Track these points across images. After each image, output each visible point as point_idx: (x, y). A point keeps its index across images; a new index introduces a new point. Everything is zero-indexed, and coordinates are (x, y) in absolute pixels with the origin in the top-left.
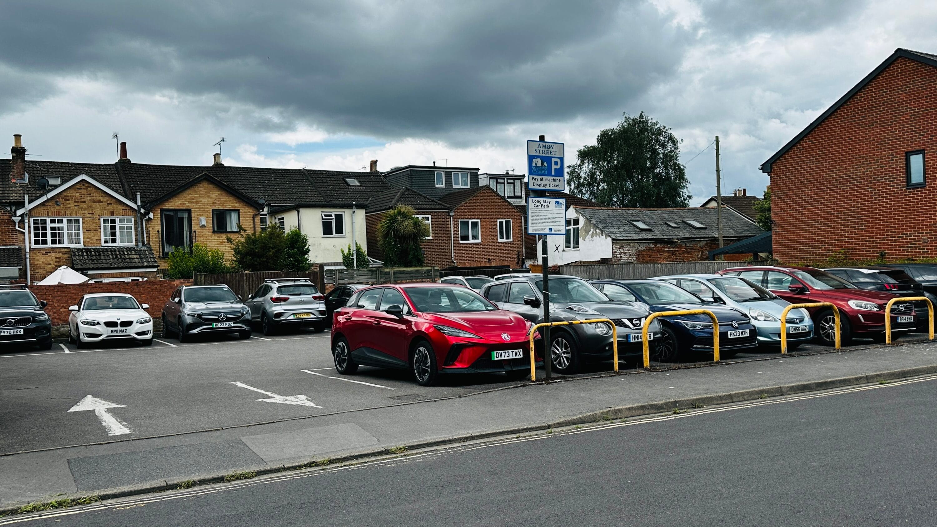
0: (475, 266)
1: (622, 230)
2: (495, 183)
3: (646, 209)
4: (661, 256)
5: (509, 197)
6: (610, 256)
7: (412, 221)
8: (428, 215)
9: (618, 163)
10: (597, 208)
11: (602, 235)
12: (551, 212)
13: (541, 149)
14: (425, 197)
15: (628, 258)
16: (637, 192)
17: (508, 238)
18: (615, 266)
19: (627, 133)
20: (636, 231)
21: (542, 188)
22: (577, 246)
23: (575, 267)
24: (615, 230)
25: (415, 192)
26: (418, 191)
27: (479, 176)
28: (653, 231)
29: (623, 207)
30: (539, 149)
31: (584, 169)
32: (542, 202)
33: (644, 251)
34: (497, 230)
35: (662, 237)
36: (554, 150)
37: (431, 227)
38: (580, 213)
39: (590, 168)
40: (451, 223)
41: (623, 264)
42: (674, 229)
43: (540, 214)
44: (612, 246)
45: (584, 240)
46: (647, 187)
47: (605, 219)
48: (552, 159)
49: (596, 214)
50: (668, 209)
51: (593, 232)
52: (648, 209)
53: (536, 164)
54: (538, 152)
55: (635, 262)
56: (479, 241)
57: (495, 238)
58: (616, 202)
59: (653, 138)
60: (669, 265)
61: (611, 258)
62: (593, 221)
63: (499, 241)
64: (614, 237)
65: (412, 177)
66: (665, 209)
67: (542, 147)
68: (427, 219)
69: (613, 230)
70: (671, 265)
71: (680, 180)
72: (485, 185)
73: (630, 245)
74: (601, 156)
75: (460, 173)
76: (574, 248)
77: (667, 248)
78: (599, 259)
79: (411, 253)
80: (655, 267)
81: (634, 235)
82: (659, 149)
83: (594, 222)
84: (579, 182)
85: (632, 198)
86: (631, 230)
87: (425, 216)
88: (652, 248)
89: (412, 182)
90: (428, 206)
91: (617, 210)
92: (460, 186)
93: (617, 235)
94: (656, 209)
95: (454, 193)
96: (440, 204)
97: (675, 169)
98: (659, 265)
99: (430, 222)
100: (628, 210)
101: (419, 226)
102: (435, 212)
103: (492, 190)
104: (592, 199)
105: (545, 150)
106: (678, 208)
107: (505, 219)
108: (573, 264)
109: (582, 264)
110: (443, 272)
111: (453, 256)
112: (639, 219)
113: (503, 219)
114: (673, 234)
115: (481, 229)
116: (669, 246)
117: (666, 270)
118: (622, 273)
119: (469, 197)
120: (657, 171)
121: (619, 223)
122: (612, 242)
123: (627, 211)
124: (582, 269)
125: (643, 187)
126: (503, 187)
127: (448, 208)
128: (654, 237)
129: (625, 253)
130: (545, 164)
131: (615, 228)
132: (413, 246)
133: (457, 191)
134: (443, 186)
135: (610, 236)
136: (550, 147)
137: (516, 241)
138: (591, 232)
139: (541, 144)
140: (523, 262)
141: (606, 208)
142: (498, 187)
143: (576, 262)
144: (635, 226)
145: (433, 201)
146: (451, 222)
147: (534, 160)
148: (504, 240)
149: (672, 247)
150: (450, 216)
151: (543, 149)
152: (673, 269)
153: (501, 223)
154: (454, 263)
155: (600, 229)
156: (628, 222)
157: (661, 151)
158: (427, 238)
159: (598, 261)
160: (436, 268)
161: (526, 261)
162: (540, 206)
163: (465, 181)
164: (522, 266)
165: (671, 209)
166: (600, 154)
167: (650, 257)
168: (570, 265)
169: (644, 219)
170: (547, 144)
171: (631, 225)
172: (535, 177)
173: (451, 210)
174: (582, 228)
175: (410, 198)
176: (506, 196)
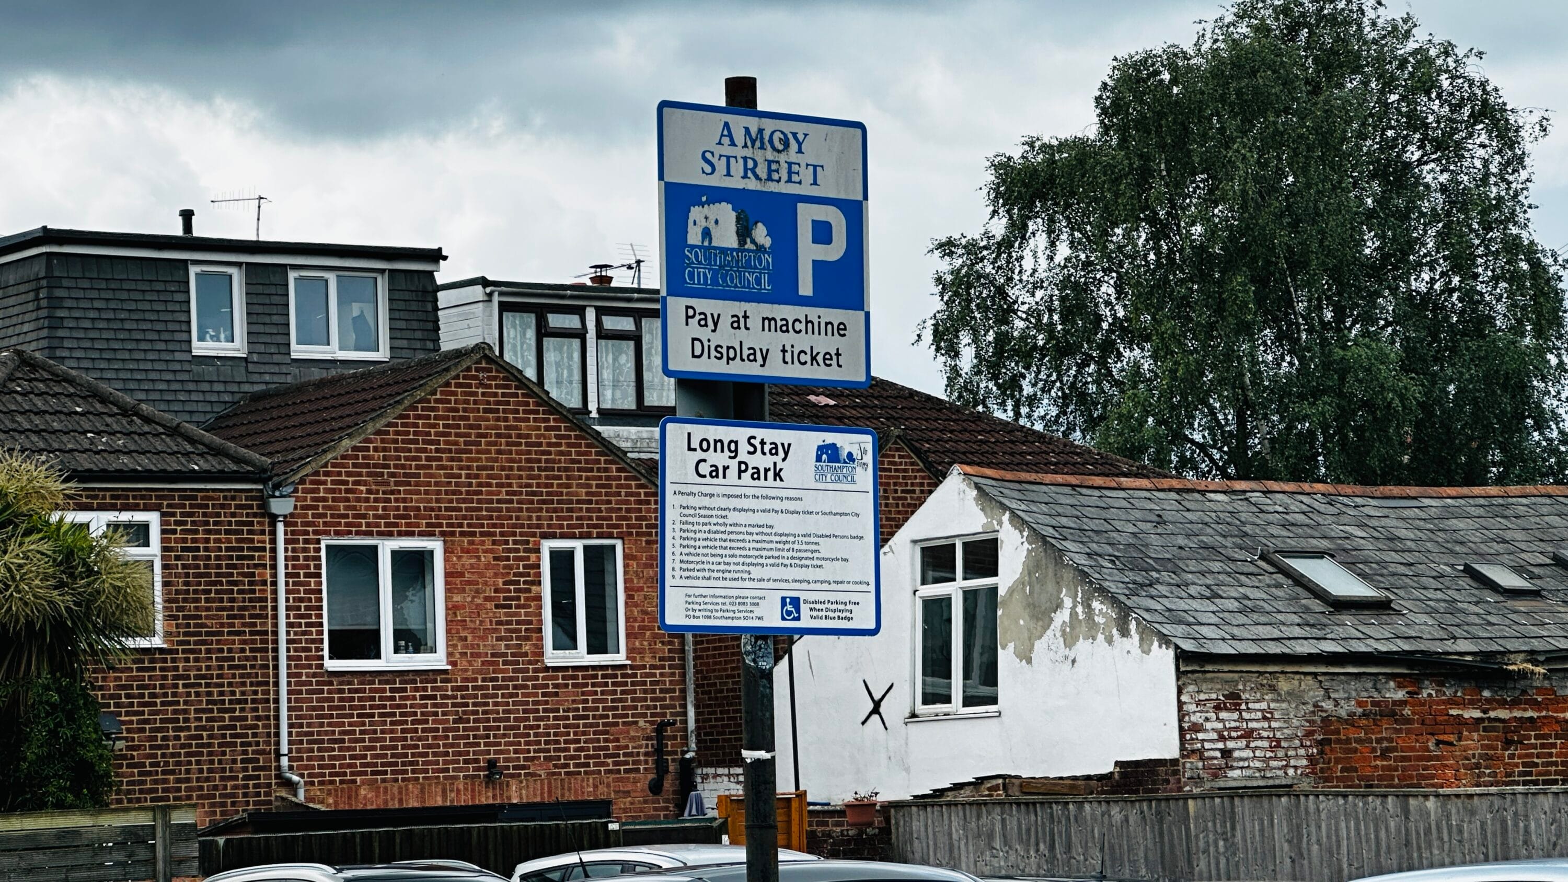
0: (413, 803)
1: (1233, 605)
2: (531, 334)
3: (1359, 489)
4: (1444, 751)
5: (610, 416)
6: (1168, 748)
7: (45, 547)
8: (147, 508)
9: (1211, 233)
10: (1098, 481)
11: (1125, 633)
12: (792, 505)
13: (739, 152)
14: (126, 412)
15: (1266, 760)
16: (1316, 394)
17: (598, 644)
18: (1191, 803)
19: (1254, 73)
20: (1307, 610)
21: (739, 368)
22: (985, 690)
23: (971, 812)
24: (1195, 604)
25: (71, 381)
26: (89, 378)
27: (440, 294)
28: (1398, 613)
29: (1240, 477)
30: (727, 150)
31: (1028, 264)
32: (744, 448)
33: (1351, 720)
34: (539, 598)
35: (1449, 646)
36: (809, 157)
37: (158, 579)
38: (1005, 508)
39: (1059, 259)
40: (274, 558)
41: (1234, 793)
42: (1510, 604)
43: (733, 517)
44: (1180, 692)
45: (1026, 657)
46: (1368, 370)
47: (1138, 544)
48: (800, 206)
49: (1087, 511)
50: (1477, 490)
51: (1073, 614)
52: (1369, 490)
53: (706, 233)
54: (721, 166)
55: (1305, 785)
56: (436, 660)
57: (527, 647)
58: (1202, 447)
59: (1387, 105)
60: (1485, 802)
61: (1174, 762)
62: (1075, 553)
63: (549, 662)
64: (1188, 646)
65: (59, 293)
66: (1465, 490)
67: (739, 138)
68: (140, 534)
69: (1182, 605)
70: (1497, 802)
71: (1539, 333)
72: (472, 342)
73: (1273, 688)
74: (1117, 195)
75: (332, 277)
76: (969, 701)
77: (1472, 704)
78: (1107, 768)
79: (40, 733)
80: (1406, 812)
81: (1297, 631)
82: (1420, 162)
83: (1082, 560)
84: (1002, 340)
85: (1290, 428)
86: (1280, 605)
87: (125, 517)
88: (1395, 703)
89: (55, 324)
90: (145, 463)
91: (1203, 493)
92: (334, 351)
93: (1205, 631)
94: (1413, 490)
95: (300, 389)
96: (217, 452)
97: (1515, 278)
98: (1431, 804)
99: (155, 547)
100: (1266, 492)
101: (90, 572)
102: (189, 496)
103: (513, 375)
104: (1071, 428)
105: (759, 156)
106: (1529, 489)
107: (582, 536)
108: (964, 796)
109: (1015, 792)
110: (221, 840)
111: (284, 749)
112: (1324, 544)
113: (573, 536)
114: (1508, 632)
115: (449, 590)
116: (1486, 694)
117: (1471, 829)
118: (1232, 848)
119: (378, 412)
120: (1420, 283)
121: (1216, 566)
122: (1179, 674)
123: (1256, 497)
124: (1012, 824)
125: (1344, 370)
126: (577, 356)
127: (260, 475)
128: (1407, 647)
129: (1249, 735)
130: (761, 234)
131: (1193, 590)
132: (47, 688)
133: (317, 374)
134: (237, 347)
135: (1165, 640)
136: (787, 145)
137: (648, 661)
138: (1062, 617)
139: (739, 123)
140: (687, 784)
141: (1144, 483)
142: (550, 357)
143: (980, 781)
144: (1299, 581)
145: (175, 432)
146: (274, 550)
147: (696, 213)
148: (581, 656)
149: (1502, 704)
150: (274, 519)
151: (748, 152)
152: (1504, 822)
153: (562, 561)
154: (291, 786)
155: (1114, 600)
156: (1262, 557)
157: (1432, 175)
158: (130, 643)
159: (1101, 778)
160: (180, 818)
161: (705, 777)
162: (733, 472)
163: (359, 321)
164: (681, 807)
165: (1493, 490)
166: (1116, 181)
167: (1384, 756)
168: (950, 797)
169: (1347, 545)
170: (769, 125)
171: (1280, 578)
172: (702, 305)
173: (277, 487)
174: (1011, 591)
175: (38, 413)
176: (593, 406)
